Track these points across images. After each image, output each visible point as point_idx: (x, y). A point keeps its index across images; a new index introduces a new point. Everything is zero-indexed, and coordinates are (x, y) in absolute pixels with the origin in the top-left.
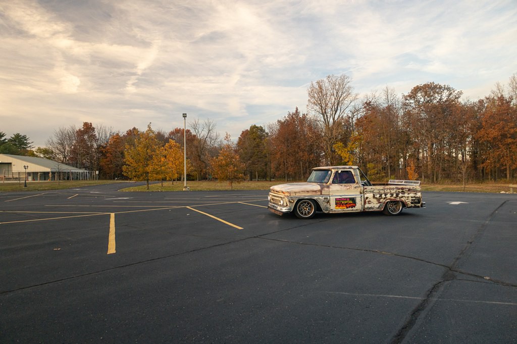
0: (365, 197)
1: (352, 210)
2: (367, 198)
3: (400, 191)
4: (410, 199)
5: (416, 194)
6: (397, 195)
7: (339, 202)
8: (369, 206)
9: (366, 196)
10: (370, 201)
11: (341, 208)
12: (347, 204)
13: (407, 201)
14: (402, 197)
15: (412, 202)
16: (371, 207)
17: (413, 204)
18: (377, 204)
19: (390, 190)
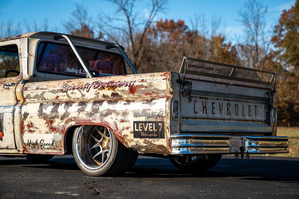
0: (23, 113)
2: (26, 115)
3: (108, 92)
4: (131, 119)
5: (150, 102)
8: (33, 138)
9: (24, 110)
10: (32, 125)
13: (121, 126)
14: (109, 113)
15: (136, 130)
16: (36, 144)
17: (141, 137)
18: (47, 133)
19: (80, 91)
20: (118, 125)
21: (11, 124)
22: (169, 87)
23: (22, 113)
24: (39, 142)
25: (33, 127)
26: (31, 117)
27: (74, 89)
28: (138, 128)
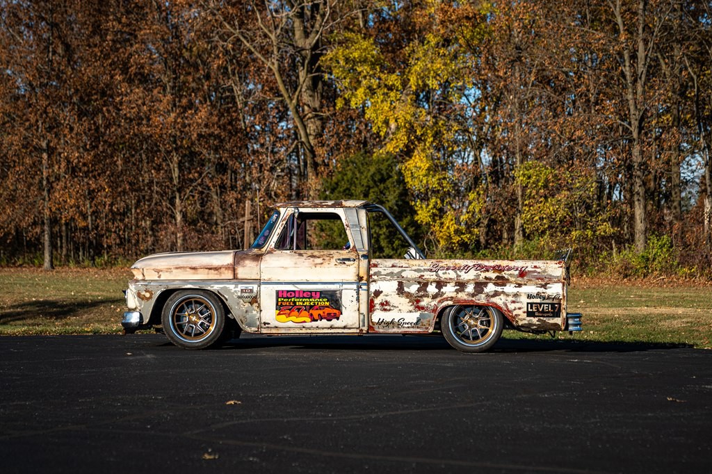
1: (331, 328)
2: (378, 293)
3: (492, 275)
4: (524, 300)
5: (544, 286)
6: (480, 286)
7: (287, 302)
8: (388, 316)
9: (373, 287)
10: (387, 303)
11: (294, 318)
12: (311, 307)
13: (511, 307)
14: (496, 294)
15: (529, 310)
16: (392, 322)
17: (534, 316)
18: (411, 312)
19: (456, 272)
20: (508, 305)
21: (355, 302)
22: (564, 274)
23: (371, 290)
24: (396, 320)
25: (389, 305)
26: (387, 296)
27: (447, 269)
28: (531, 308)
